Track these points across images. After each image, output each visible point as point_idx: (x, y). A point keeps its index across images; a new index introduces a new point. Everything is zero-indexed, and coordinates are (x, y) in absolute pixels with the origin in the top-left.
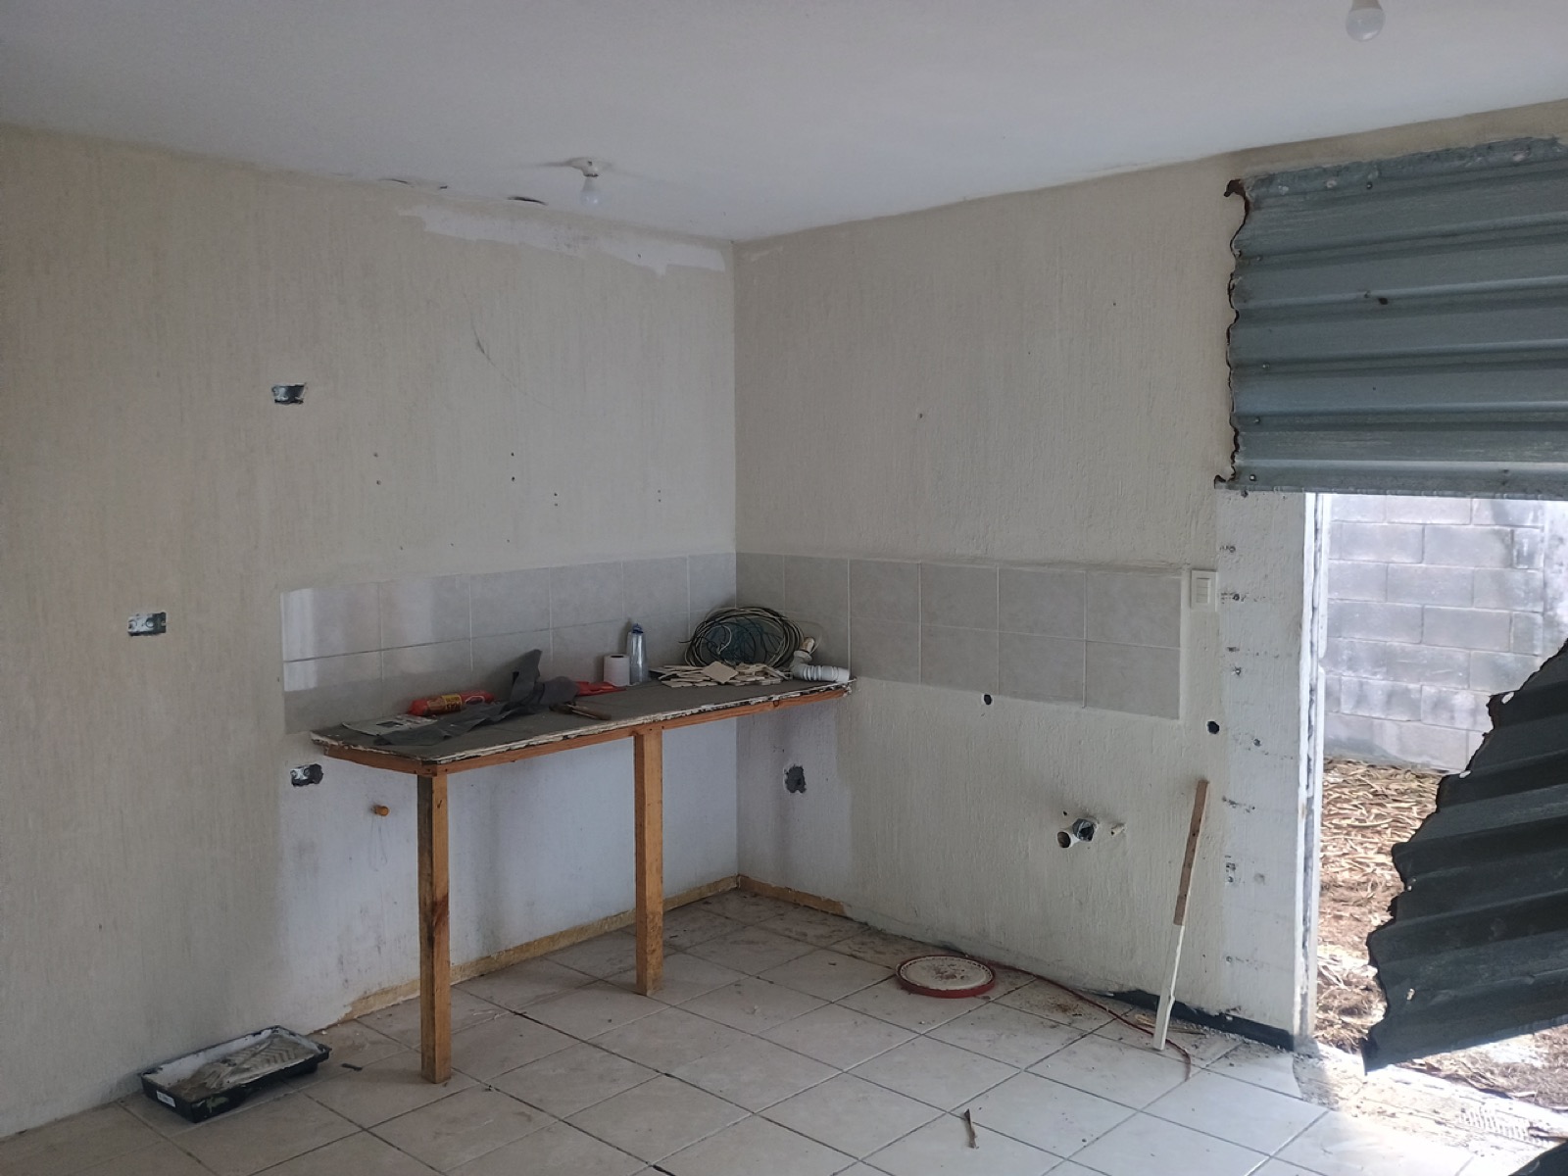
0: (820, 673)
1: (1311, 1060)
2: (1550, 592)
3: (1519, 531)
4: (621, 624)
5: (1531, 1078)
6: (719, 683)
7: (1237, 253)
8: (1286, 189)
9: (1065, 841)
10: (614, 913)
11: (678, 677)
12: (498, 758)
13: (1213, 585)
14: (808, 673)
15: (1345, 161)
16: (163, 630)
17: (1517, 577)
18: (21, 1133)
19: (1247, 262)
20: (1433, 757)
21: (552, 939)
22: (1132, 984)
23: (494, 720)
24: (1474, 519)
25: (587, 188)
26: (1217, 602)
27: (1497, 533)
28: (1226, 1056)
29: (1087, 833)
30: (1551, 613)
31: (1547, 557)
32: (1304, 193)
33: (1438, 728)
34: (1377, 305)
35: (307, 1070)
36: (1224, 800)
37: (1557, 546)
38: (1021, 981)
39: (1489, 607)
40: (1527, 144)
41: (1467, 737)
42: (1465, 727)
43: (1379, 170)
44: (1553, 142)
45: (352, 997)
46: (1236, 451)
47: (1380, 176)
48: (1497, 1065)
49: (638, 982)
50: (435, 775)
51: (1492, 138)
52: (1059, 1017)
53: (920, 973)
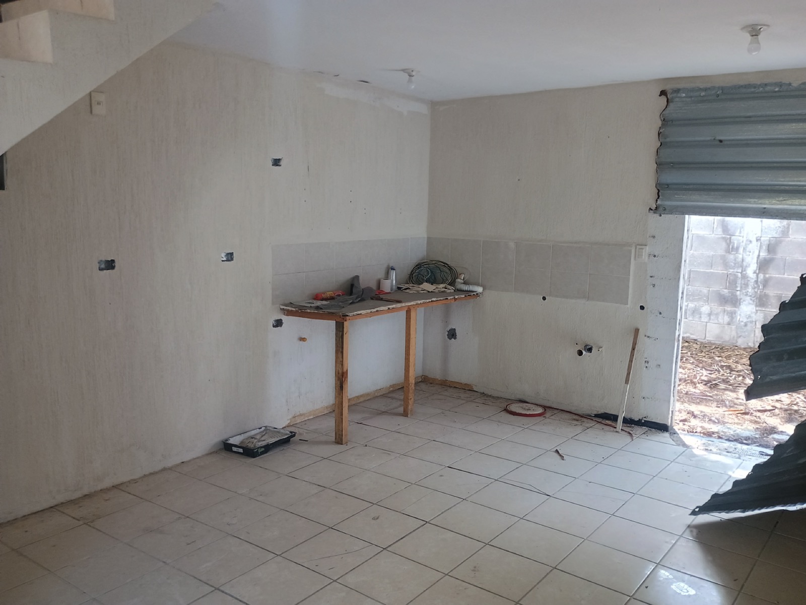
0: (471, 288)
1: (675, 435)
2: (745, 264)
3: (733, 237)
4: (385, 266)
5: (756, 441)
6: (429, 292)
7: (663, 119)
8: (684, 95)
9: (580, 353)
10: (379, 388)
11: (410, 289)
12: (366, 315)
13: (645, 251)
14: (465, 288)
15: (709, 85)
16: (232, 259)
17: (731, 257)
18: (183, 462)
19: (666, 123)
20: (691, 334)
21: (358, 397)
22: (602, 411)
23: (355, 302)
24: (714, 232)
25: (410, 81)
26: (647, 258)
27: (723, 238)
28: (644, 433)
29: (590, 350)
30: (744, 272)
31: (744, 249)
32: (691, 97)
33: (694, 322)
34: (718, 142)
35: (285, 442)
36: (645, 336)
37: (749, 244)
38: (556, 411)
39: (719, 270)
40: (780, 85)
41: (706, 325)
42: (706, 321)
43: (722, 90)
44: (790, 84)
45: (290, 417)
46: (658, 198)
47: (722, 92)
48: (742, 437)
49: (404, 411)
50: (346, 321)
51: (766, 81)
52: (576, 422)
53: (514, 408)
